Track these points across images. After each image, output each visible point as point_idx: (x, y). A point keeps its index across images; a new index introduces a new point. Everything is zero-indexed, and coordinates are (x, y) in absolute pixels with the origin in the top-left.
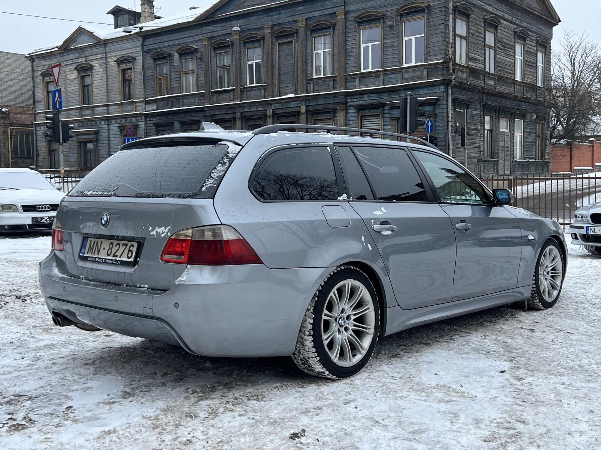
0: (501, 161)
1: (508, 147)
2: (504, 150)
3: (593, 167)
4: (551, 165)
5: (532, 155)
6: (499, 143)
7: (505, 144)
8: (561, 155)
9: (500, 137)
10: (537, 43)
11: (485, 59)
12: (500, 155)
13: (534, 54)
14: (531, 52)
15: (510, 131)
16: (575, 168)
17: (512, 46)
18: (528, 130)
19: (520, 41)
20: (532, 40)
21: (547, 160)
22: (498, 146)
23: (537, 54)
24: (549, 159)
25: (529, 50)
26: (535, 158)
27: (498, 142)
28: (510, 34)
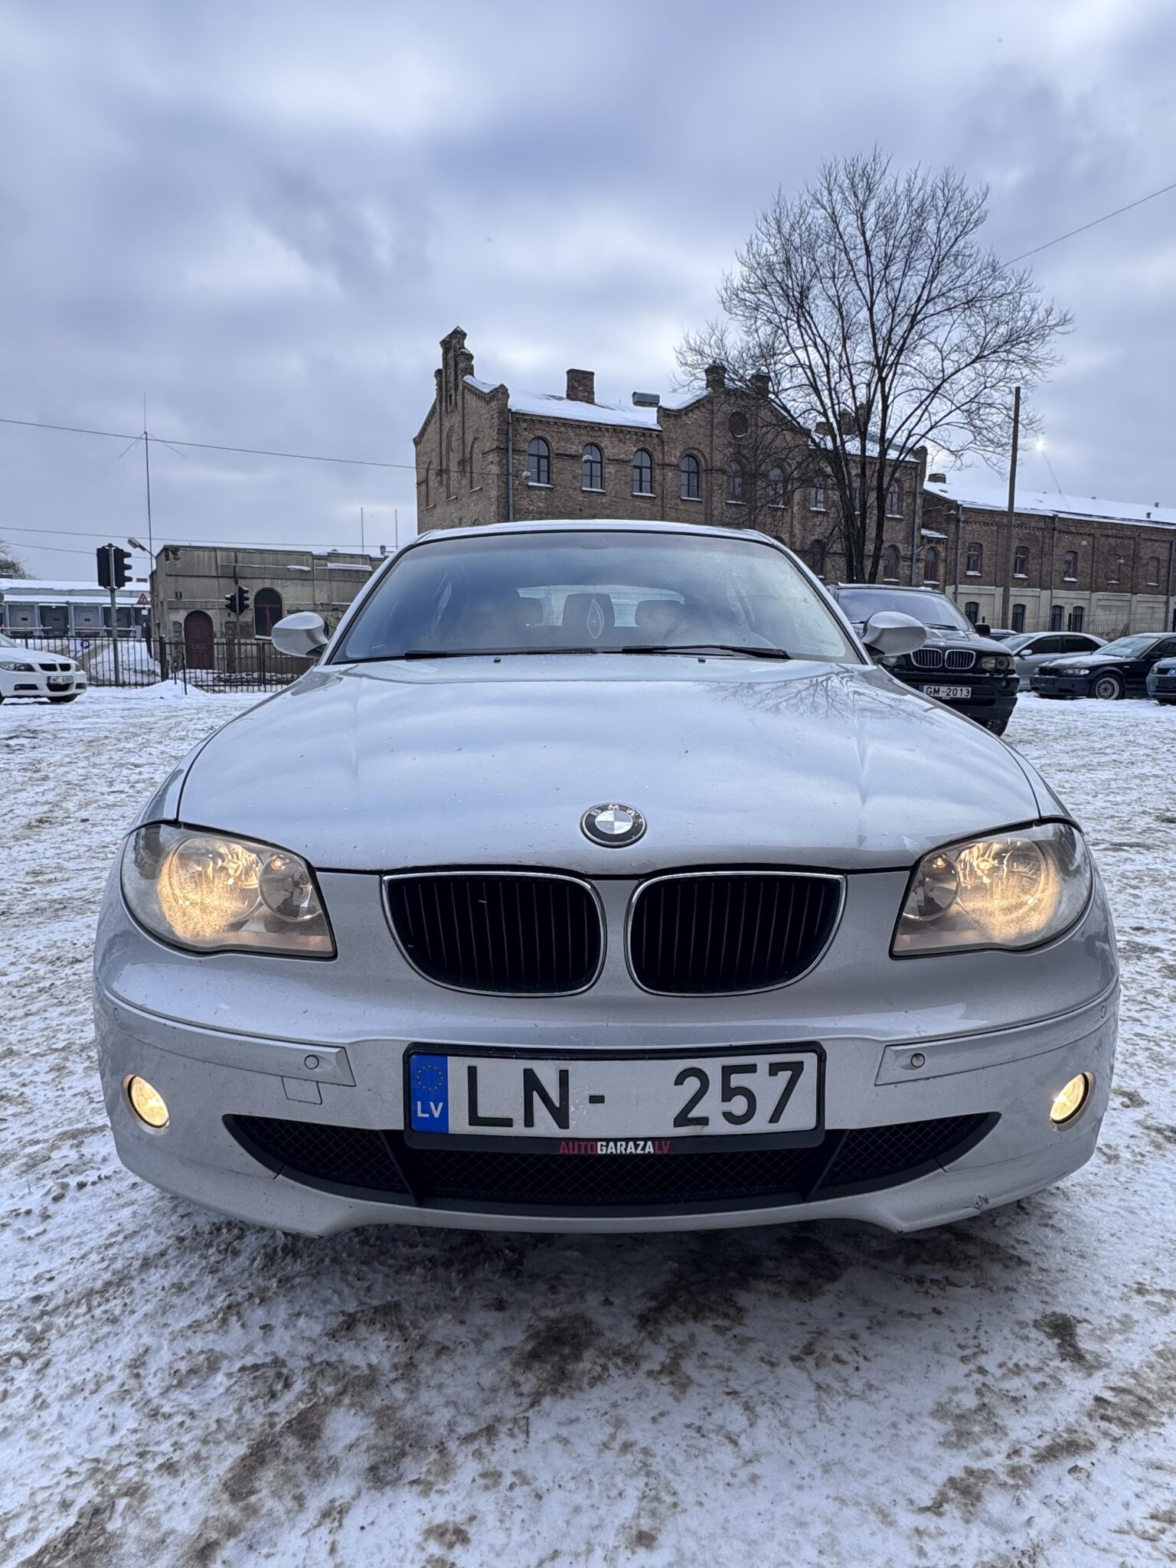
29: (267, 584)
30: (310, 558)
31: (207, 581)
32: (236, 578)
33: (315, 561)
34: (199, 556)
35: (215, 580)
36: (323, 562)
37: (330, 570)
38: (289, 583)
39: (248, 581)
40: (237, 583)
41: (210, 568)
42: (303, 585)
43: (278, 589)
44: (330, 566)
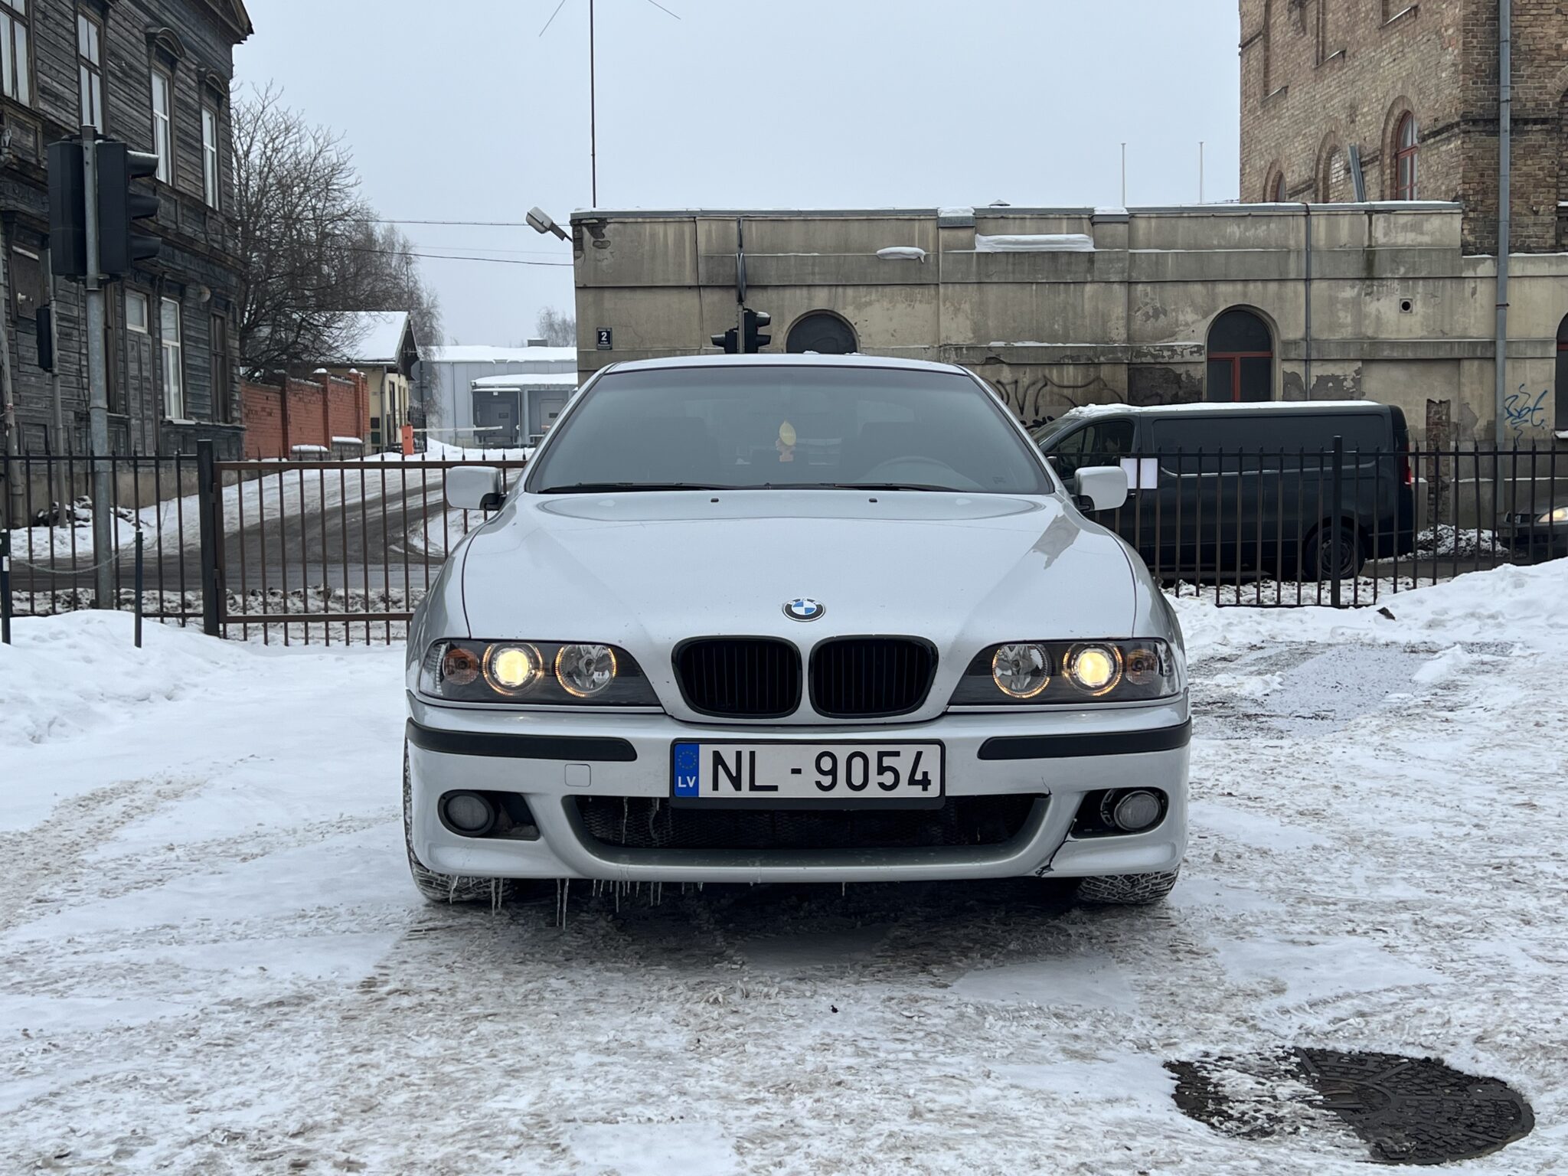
0: (133, 421)
1: (148, 379)
2: (140, 389)
3: (326, 446)
4: (246, 436)
5: (203, 408)
6: (126, 367)
7: (140, 370)
8: (263, 409)
9: (129, 348)
10: (200, 83)
11: (80, 100)
12: (132, 404)
13: (195, 111)
14: (186, 104)
15: (150, 332)
16: (296, 448)
17: (142, 75)
18: (192, 333)
19: (161, 67)
20: (189, 69)
21: (237, 424)
22: (125, 373)
23: (200, 114)
24: (241, 420)
25: (181, 96)
26: (211, 417)
27: (125, 361)
28: (136, 37)
29: (820, 300)
30: (931, 226)
31: (674, 299)
32: (741, 287)
33: (943, 233)
34: (653, 236)
35: (694, 293)
36: (963, 234)
37: (979, 254)
38: (874, 294)
39: (772, 294)
40: (740, 300)
41: (681, 265)
42: (911, 300)
43: (848, 313)
44: (985, 244)
